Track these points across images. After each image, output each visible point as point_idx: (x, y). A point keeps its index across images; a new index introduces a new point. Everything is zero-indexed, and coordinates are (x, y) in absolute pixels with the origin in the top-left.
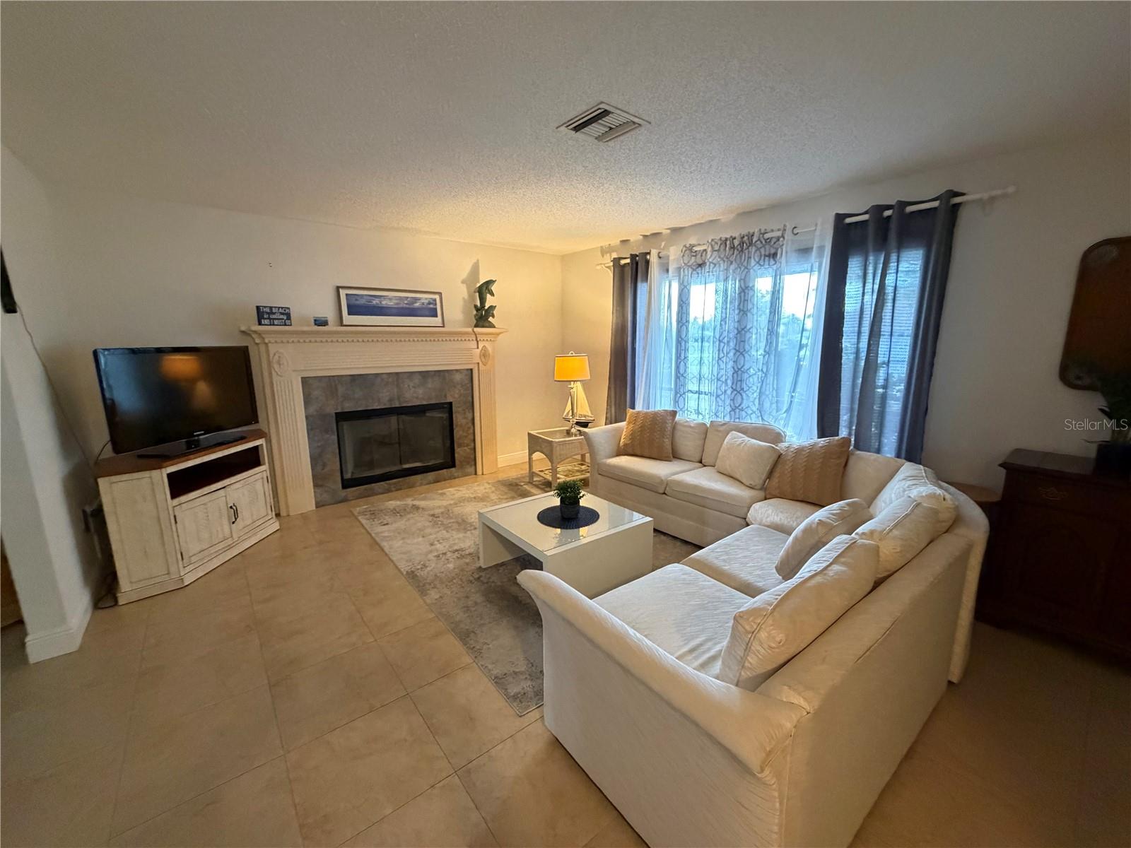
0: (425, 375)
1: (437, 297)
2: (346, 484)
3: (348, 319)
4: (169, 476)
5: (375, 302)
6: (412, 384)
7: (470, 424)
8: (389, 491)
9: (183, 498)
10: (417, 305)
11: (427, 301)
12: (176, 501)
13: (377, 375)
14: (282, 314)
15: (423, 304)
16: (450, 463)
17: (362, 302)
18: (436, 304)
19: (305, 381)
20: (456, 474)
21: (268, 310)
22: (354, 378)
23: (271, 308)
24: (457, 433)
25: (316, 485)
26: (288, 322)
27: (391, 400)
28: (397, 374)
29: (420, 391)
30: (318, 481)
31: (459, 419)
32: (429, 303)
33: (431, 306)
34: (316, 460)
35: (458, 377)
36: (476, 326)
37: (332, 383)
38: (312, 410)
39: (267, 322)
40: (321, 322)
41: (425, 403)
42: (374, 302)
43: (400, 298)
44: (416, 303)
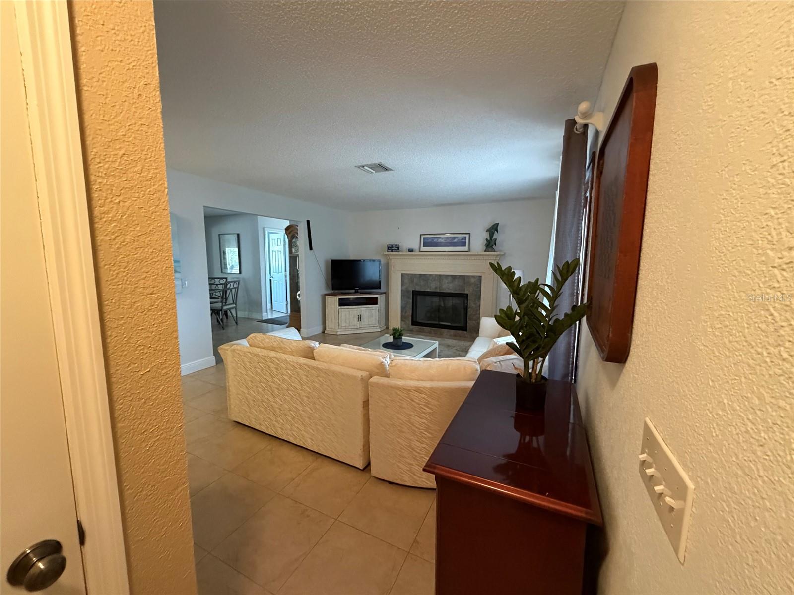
0: (454, 277)
1: (467, 236)
2: (414, 323)
3: (423, 249)
4: (340, 299)
5: (435, 240)
6: (446, 281)
7: (478, 308)
8: (430, 332)
9: (343, 307)
10: (456, 240)
11: (461, 238)
12: (340, 308)
13: (430, 275)
14: (396, 247)
15: (459, 240)
16: (464, 328)
17: (430, 241)
18: (466, 240)
19: (402, 275)
20: (467, 336)
21: (391, 246)
22: (421, 275)
23: (392, 245)
24: (470, 312)
25: (402, 320)
26: (398, 251)
27: (436, 288)
28: (440, 275)
29: (451, 285)
30: (403, 318)
31: (471, 304)
32: (462, 239)
33: (463, 241)
34: (403, 309)
35: (473, 280)
36: (485, 251)
37: (413, 276)
38: (404, 287)
39: (390, 251)
40: (411, 251)
41: (452, 292)
42: (435, 241)
44: (454, 239)
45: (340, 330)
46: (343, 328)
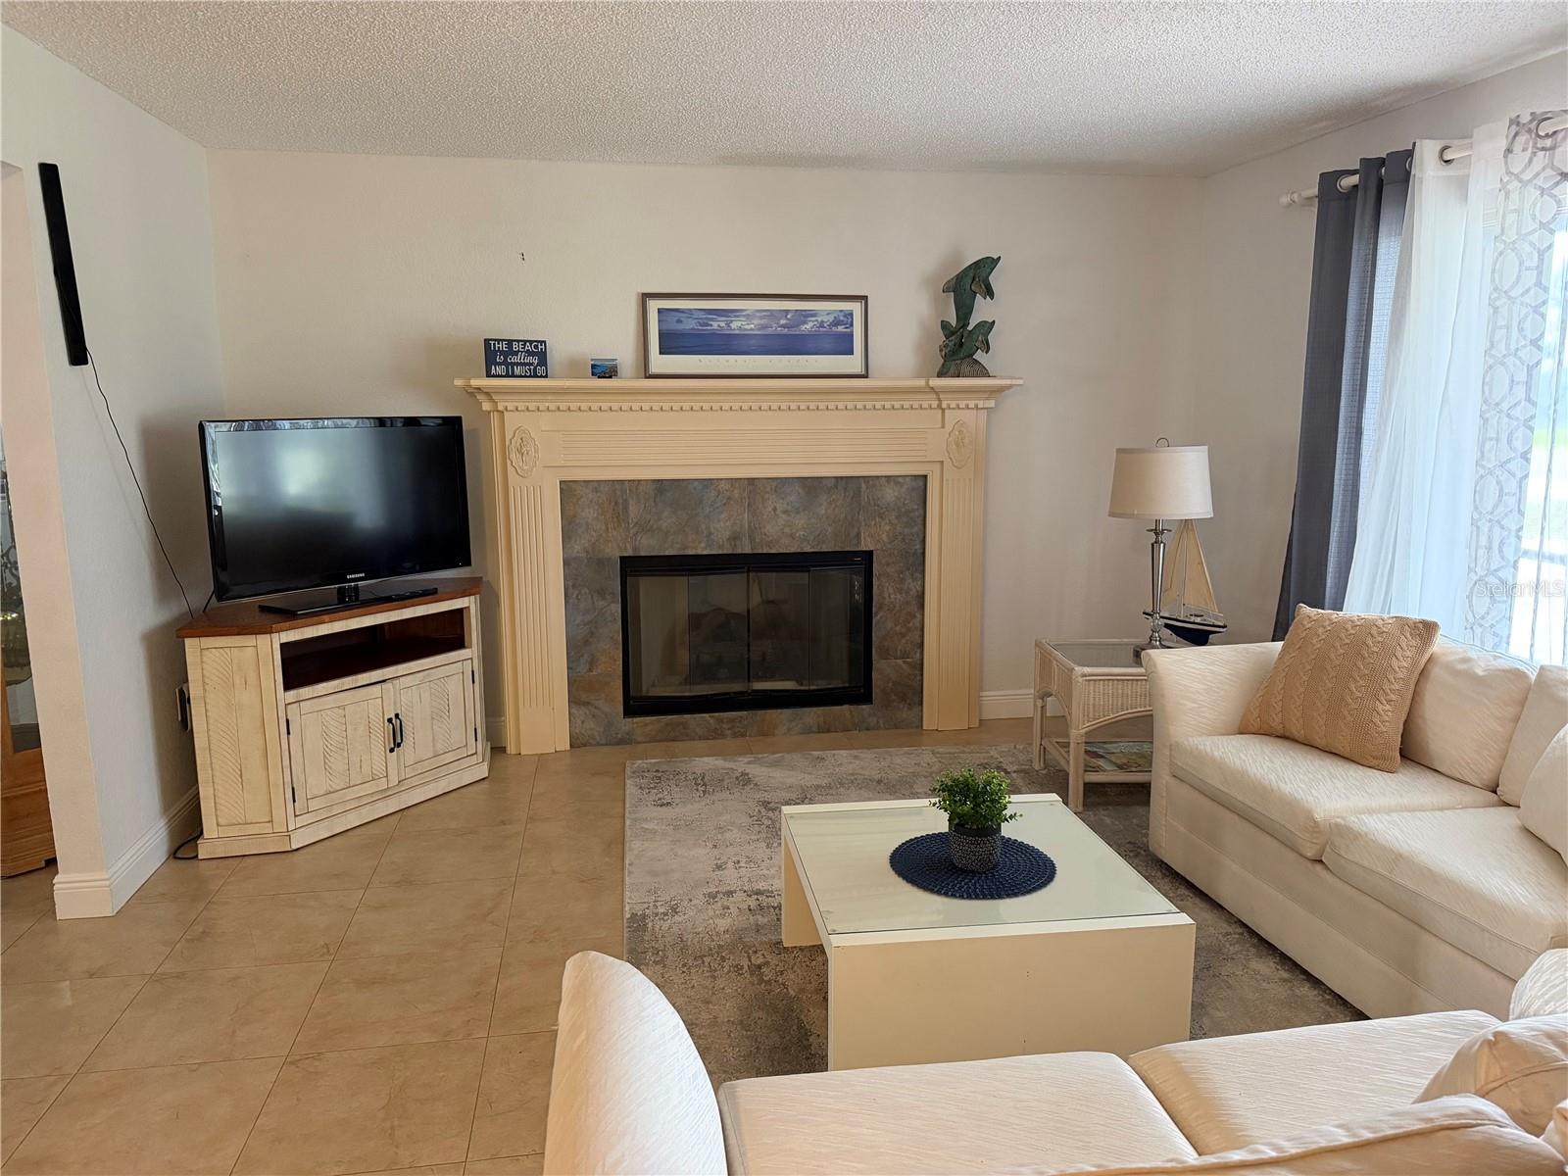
0: (812, 487)
1: (856, 308)
2: (636, 705)
3: (660, 362)
4: (285, 647)
5: (717, 324)
6: (781, 506)
7: (914, 608)
8: (716, 734)
9: (306, 692)
10: (808, 327)
11: (831, 318)
12: (292, 695)
13: (707, 483)
14: (530, 353)
15: (822, 324)
16: (858, 692)
17: (689, 325)
18: (850, 324)
19: (568, 489)
20: (872, 721)
21: (504, 347)
22: (661, 486)
23: (510, 342)
24: (883, 624)
25: (573, 701)
26: (540, 370)
27: (735, 538)
28: (751, 481)
29: (800, 521)
30: (580, 692)
31: (884, 590)
32: (836, 323)
33: (841, 329)
34: (578, 648)
35: (890, 494)
36: (941, 374)
37: (617, 495)
38: (577, 548)
39: (501, 370)
40: (604, 371)
41: (808, 549)
42: (715, 325)
43: (772, 313)
44: (805, 323)
45: (301, 821)
46: (314, 805)
